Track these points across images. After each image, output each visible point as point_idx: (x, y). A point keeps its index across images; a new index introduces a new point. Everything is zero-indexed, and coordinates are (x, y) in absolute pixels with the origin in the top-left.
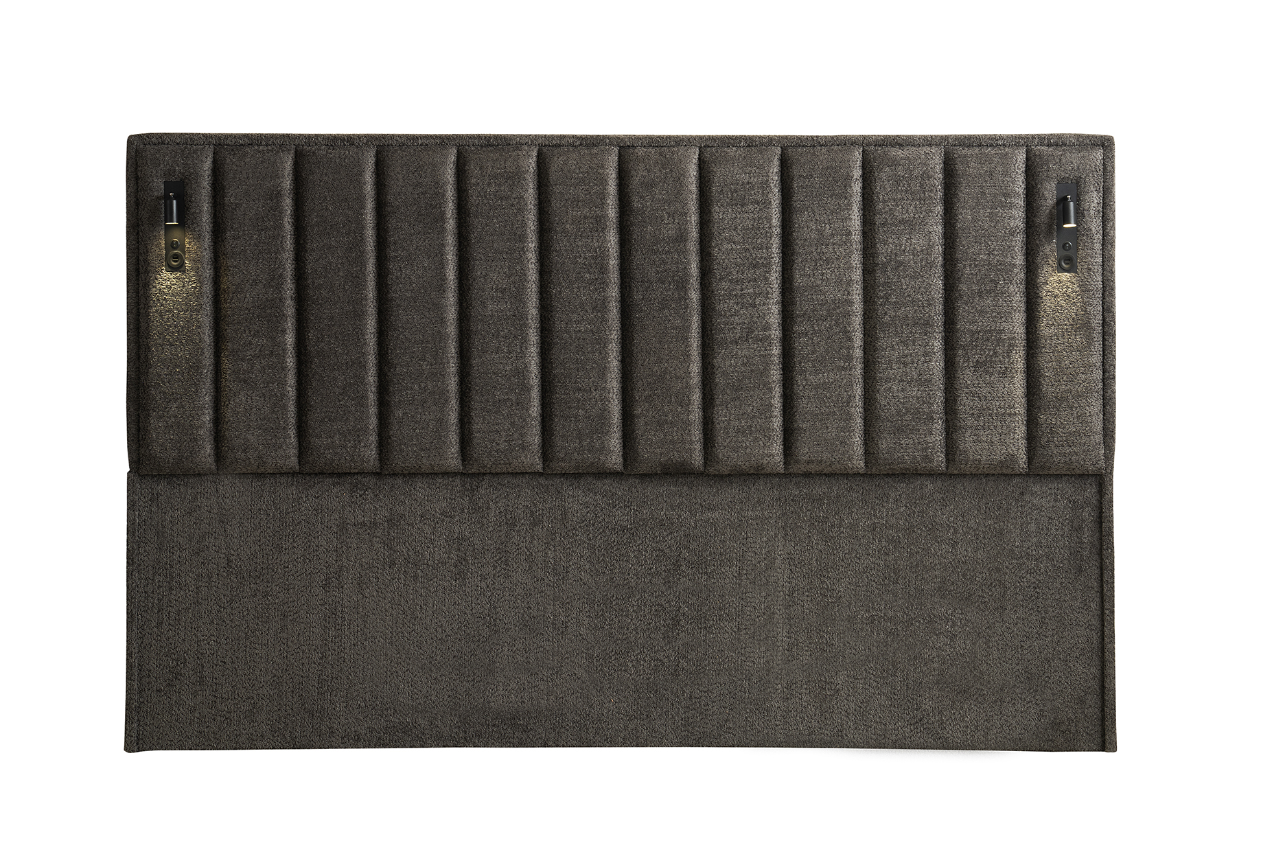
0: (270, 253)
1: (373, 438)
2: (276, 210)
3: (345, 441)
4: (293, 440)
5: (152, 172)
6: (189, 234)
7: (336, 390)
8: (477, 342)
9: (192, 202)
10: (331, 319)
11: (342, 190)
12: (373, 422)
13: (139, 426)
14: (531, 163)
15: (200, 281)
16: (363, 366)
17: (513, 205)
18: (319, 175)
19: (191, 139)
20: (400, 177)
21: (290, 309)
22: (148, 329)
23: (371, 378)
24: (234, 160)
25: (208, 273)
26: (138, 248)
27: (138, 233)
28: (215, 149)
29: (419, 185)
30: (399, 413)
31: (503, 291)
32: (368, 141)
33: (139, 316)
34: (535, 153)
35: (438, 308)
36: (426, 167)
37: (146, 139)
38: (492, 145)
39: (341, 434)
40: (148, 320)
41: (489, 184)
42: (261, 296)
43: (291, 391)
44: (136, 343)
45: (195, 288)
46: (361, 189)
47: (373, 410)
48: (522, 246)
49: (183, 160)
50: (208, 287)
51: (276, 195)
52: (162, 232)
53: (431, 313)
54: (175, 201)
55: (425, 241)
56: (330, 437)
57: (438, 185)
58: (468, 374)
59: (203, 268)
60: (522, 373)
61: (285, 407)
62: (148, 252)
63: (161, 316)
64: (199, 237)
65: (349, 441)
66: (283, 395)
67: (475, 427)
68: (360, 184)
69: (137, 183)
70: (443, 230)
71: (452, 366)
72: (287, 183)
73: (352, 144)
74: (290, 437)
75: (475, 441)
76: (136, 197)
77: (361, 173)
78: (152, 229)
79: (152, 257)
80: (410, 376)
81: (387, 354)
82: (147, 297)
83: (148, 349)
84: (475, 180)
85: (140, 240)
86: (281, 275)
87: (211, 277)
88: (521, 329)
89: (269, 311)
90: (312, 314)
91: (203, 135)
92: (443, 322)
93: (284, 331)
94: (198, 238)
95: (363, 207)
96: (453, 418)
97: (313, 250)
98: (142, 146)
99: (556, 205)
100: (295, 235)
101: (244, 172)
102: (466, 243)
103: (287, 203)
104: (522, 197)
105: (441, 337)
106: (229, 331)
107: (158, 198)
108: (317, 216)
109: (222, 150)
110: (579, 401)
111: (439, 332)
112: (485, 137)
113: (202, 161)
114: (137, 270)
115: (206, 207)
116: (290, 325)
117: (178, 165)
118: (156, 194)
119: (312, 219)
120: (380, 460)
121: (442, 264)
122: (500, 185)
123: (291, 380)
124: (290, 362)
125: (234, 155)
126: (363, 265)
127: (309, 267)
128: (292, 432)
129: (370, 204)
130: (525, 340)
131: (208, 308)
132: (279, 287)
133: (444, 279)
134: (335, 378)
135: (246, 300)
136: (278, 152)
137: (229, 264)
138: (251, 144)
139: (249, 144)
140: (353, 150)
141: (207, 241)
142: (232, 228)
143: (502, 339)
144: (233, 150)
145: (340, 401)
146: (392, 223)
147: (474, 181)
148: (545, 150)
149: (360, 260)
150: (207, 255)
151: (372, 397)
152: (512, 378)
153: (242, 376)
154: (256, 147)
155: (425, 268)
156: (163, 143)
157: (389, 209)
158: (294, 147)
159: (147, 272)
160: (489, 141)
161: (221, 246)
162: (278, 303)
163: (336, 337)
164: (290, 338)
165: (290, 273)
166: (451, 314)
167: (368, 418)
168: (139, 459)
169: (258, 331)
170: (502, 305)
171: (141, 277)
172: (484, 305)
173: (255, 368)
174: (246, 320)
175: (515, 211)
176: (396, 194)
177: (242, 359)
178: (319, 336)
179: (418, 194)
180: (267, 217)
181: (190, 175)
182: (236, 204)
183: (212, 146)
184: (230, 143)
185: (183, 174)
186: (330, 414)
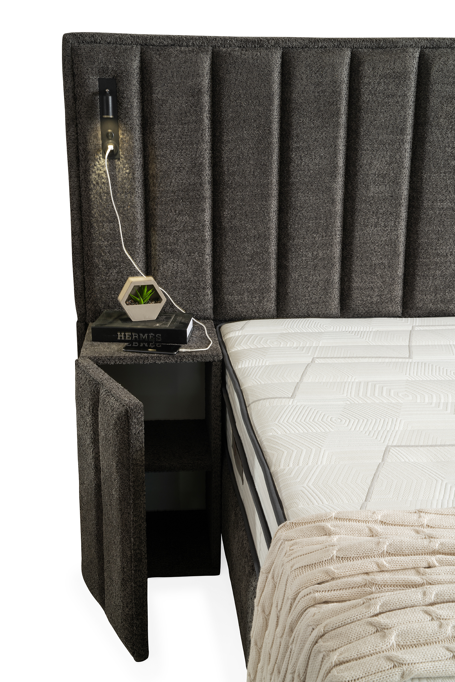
0: (192, 144)
1: (273, 294)
2: (197, 105)
3: (252, 297)
4: (210, 297)
5: (87, 69)
6: (122, 126)
7: (246, 258)
8: (360, 219)
9: (124, 98)
10: (243, 200)
11: (254, 88)
12: (273, 281)
13: (84, 286)
14: (414, 64)
15: (132, 169)
16: (267, 238)
17: (398, 102)
18: (235, 75)
19: (120, 39)
20: (304, 76)
21: (207, 192)
22: (90, 208)
23: (273, 248)
24: (160, 59)
25: (138, 161)
26: (77, 139)
27: (77, 125)
28: (142, 49)
29: (319, 84)
30: (295, 275)
31: (384, 176)
32: (275, 44)
33: (81, 197)
34: (417, 55)
35: (330, 190)
36: (326, 68)
37: (79, 38)
38: (382, 48)
39: (249, 292)
40: (89, 200)
41: (379, 83)
42: (184, 181)
43: (208, 259)
44: (79, 219)
45: (129, 173)
46: (271, 88)
47: (273, 273)
48: (402, 138)
49: (115, 58)
50: (138, 174)
51: (197, 93)
52: (99, 125)
53: (325, 195)
54: (110, 98)
55: (322, 134)
56: (240, 294)
57: (335, 83)
58: (351, 244)
59: (135, 157)
60: (393, 244)
61: (204, 271)
62: (86, 142)
63: (101, 197)
64: (132, 128)
65: (255, 297)
66: (202, 262)
67: (355, 285)
68: (269, 82)
69: (74, 80)
70: (337, 125)
71: (338, 238)
72: (206, 82)
73: (262, 46)
74: (208, 295)
75: (355, 296)
76: (73, 92)
77: (270, 74)
78: (90, 122)
79: (91, 147)
80: (305, 246)
81: (287, 228)
82: (88, 181)
83: (91, 226)
84: (368, 79)
85: (79, 131)
86: (201, 164)
87: (141, 164)
88: (396, 207)
89: (191, 194)
90: (227, 196)
91: (131, 36)
92: (333, 202)
93: (203, 211)
94: (130, 130)
95: (271, 104)
96: (336, 278)
97: (228, 142)
98: (76, 44)
99: (434, 101)
100: (211, 128)
101: (169, 71)
102: (354, 136)
103: (206, 99)
104: (406, 95)
105: (330, 214)
106: (159, 210)
107: (94, 94)
108: (232, 112)
109: (149, 50)
110: (437, 263)
111: (330, 211)
112: (376, 40)
113: (132, 60)
114: (78, 158)
115: (136, 102)
116: (207, 205)
117: (110, 64)
118: (92, 90)
119: (228, 114)
120: (277, 310)
121: (335, 154)
122: (388, 84)
123: (208, 250)
124: (208, 235)
125: (160, 55)
126: (270, 155)
127: (224, 156)
128: (209, 291)
129: (276, 102)
130: (398, 216)
131: (139, 191)
132: (199, 174)
133: (335, 167)
134: (245, 249)
135: (172, 184)
136: (198, 53)
137: (157, 153)
138: (174, 45)
139: (172, 45)
140: (264, 52)
141: (137, 134)
142: (159, 122)
143: (381, 216)
144: (158, 50)
145: (248, 266)
146: (296, 118)
147: (366, 80)
148: (427, 51)
149: (267, 150)
150: (138, 145)
151: (273, 263)
152: (386, 247)
153: (169, 248)
154: (178, 48)
155: (322, 157)
156: (95, 42)
157: (293, 106)
158: (211, 48)
159: (87, 160)
160: (379, 44)
161: (149, 137)
162: (198, 187)
163: (246, 215)
164: (207, 216)
165: (207, 162)
166: (339, 195)
167: (270, 279)
168: (86, 312)
169: (182, 211)
170: (382, 188)
171: (81, 164)
172: (367, 188)
173: (180, 241)
174: (172, 201)
175: (399, 107)
176: (300, 92)
177: (169, 234)
178: (233, 214)
179: (318, 92)
180: (189, 112)
181: (122, 73)
182: (163, 100)
183: (139, 47)
184: (155, 43)
185: (116, 71)
186: (240, 277)
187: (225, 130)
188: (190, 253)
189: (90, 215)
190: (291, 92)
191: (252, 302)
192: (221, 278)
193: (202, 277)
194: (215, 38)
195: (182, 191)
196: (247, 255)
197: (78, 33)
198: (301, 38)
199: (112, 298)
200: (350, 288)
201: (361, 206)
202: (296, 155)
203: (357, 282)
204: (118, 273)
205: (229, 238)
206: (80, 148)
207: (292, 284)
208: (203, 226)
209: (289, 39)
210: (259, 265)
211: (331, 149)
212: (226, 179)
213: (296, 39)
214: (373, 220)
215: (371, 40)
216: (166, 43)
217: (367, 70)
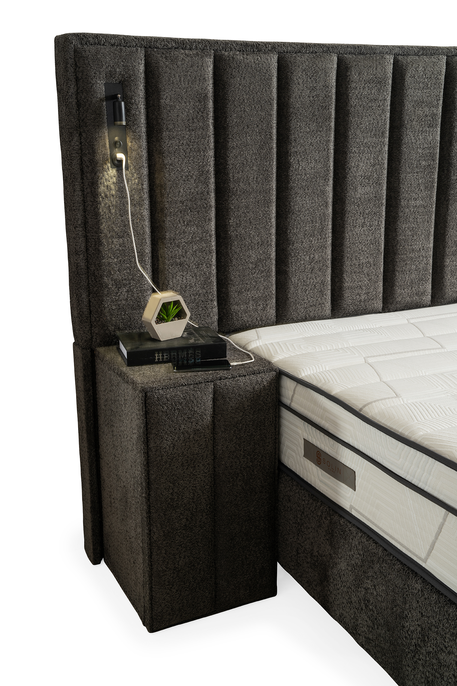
0: (199, 151)
2: (204, 111)
3: (256, 306)
4: (216, 309)
5: (95, 73)
6: (130, 135)
7: (251, 265)
8: (350, 220)
9: (132, 104)
10: (247, 207)
11: (257, 93)
13: (90, 310)
15: (141, 179)
16: (269, 245)
17: (379, 106)
18: (239, 79)
19: (124, 40)
20: (301, 81)
22: (98, 223)
24: (167, 63)
25: (145, 171)
26: (81, 148)
27: (81, 135)
28: (146, 52)
29: (313, 89)
30: (294, 280)
31: (369, 178)
32: (272, 48)
34: (392, 61)
35: (324, 193)
36: (320, 73)
37: (83, 39)
39: (253, 300)
40: (97, 214)
41: (364, 88)
42: (192, 191)
45: (138, 184)
46: (271, 93)
48: (383, 141)
49: (123, 61)
50: (146, 185)
51: (204, 98)
52: (106, 134)
53: (319, 198)
54: (123, 103)
55: (316, 138)
56: (246, 304)
57: (327, 87)
59: (143, 166)
60: (377, 242)
61: (212, 283)
62: (94, 152)
63: (110, 210)
64: (139, 136)
65: (259, 305)
66: (210, 273)
67: (346, 285)
68: (270, 86)
69: (78, 84)
70: (329, 129)
71: (330, 240)
72: (210, 86)
73: (260, 50)
74: (215, 307)
75: (346, 295)
76: (77, 98)
77: (270, 78)
78: (97, 130)
79: (99, 157)
80: (303, 250)
82: (95, 195)
83: (99, 242)
84: (355, 84)
85: (83, 140)
86: (208, 171)
87: (147, 174)
88: (379, 207)
89: (199, 203)
90: (232, 204)
91: (136, 38)
92: (326, 204)
93: (210, 220)
94: (137, 138)
95: (272, 109)
96: (328, 279)
97: (233, 148)
98: (79, 46)
99: (408, 106)
101: (177, 75)
103: (211, 104)
104: (386, 99)
105: (324, 217)
106: (168, 222)
107: (101, 100)
108: (237, 117)
109: (154, 53)
110: (412, 258)
111: (324, 213)
112: (358, 47)
113: (139, 63)
114: (82, 170)
115: (142, 108)
117: (119, 67)
118: (99, 95)
119: (233, 119)
120: (277, 317)
121: (327, 158)
122: (371, 89)
125: (166, 58)
126: (272, 160)
127: (229, 163)
128: (216, 303)
130: (380, 216)
131: (146, 203)
132: (206, 182)
134: (249, 257)
135: (181, 194)
136: (202, 56)
137: (166, 162)
138: (178, 48)
139: (175, 48)
141: (144, 144)
142: (167, 129)
143: (367, 216)
144: (163, 53)
145: (252, 274)
146: (293, 123)
147: (353, 85)
148: (400, 58)
149: (268, 156)
150: (144, 154)
152: (372, 246)
153: (178, 261)
154: (183, 51)
155: (316, 161)
156: (99, 44)
157: (291, 110)
158: (213, 52)
159: (94, 172)
160: (361, 50)
161: (155, 145)
162: (204, 195)
163: (250, 222)
164: (212, 226)
167: (272, 285)
168: (92, 337)
169: (190, 221)
170: (367, 189)
171: (86, 176)
172: (355, 189)
173: (188, 253)
174: (181, 212)
175: (381, 111)
176: (298, 97)
177: (178, 246)
178: (238, 222)
179: (313, 97)
180: (197, 118)
181: (130, 77)
182: (171, 106)
183: (143, 49)
184: (159, 46)
185: (123, 75)
186: (246, 285)
187: (230, 136)
188: (199, 265)
189: (98, 231)
190: (289, 97)
191: (256, 310)
192: (227, 289)
193: (210, 289)
194: (216, 42)
195: (191, 200)
196: (252, 263)
197: (81, 34)
198: (294, 43)
199: (122, 319)
200: (341, 288)
201: (350, 208)
202: (294, 159)
203: (348, 282)
204: (128, 291)
205: (235, 247)
206: (85, 159)
207: (292, 289)
208: (210, 236)
209: (284, 44)
210: (262, 272)
211: (325, 153)
212: (232, 186)
213: (290, 44)
214: (360, 221)
215: (354, 47)
216: (170, 46)
217: (354, 75)
